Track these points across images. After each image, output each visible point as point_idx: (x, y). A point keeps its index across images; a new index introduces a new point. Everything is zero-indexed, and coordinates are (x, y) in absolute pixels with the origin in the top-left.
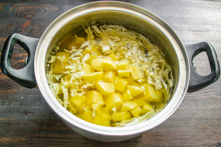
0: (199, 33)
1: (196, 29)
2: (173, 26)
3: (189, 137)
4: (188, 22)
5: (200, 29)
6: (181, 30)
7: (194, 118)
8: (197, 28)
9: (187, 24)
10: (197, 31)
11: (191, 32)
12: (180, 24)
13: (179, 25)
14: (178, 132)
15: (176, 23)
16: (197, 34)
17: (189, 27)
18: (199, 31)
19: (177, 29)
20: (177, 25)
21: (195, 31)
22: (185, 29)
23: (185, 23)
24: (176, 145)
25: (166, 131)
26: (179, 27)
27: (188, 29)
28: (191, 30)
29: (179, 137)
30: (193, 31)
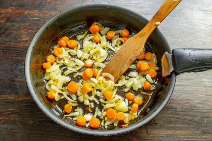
0: (208, 12)
1: (206, 9)
2: (185, 5)
3: (199, 102)
4: (198, 2)
5: (209, 9)
6: (192, 9)
8: (207, 8)
9: (197, 4)
10: (207, 11)
12: (191, 4)
14: (189, 97)
16: (207, 13)
17: (200, 7)
18: (209, 11)
19: (189, 8)
20: (189, 5)
21: (205, 11)
22: (196, 9)
24: (187, 108)
25: (178, 96)
26: (190, 6)
27: (198, 8)
28: (201, 10)
29: (190, 102)
30: (203, 11)
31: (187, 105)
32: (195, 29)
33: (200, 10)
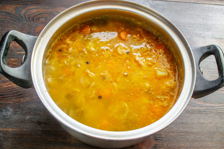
7: (219, 133)
11: (214, 40)
13: (202, 32)
15: (199, 30)
23: (209, 29)
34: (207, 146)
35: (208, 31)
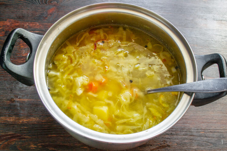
0: (223, 22)
1: (221, 19)
2: (198, 15)
3: (215, 121)
4: (212, 11)
5: (224, 19)
6: (206, 19)
7: (220, 104)
8: (222, 17)
9: (212, 13)
10: (221, 20)
11: (216, 21)
12: (205, 13)
13: (204, 15)
14: (204, 116)
15: (201, 12)
16: (222, 23)
17: (214, 17)
18: (224, 21)
19: (202, 18)
20: (202, 15)
21: (220, 20)
22: (210, 18)
23: (210, 12)
24: (202, 128)
26: (204, 16)
27: (212, 18)
28: (216, 19)
30: (218, 21)
31: (203, 124)
32: (210, 41)
33: (214, 19)
34: (209, 115)
35: (209, 14)
